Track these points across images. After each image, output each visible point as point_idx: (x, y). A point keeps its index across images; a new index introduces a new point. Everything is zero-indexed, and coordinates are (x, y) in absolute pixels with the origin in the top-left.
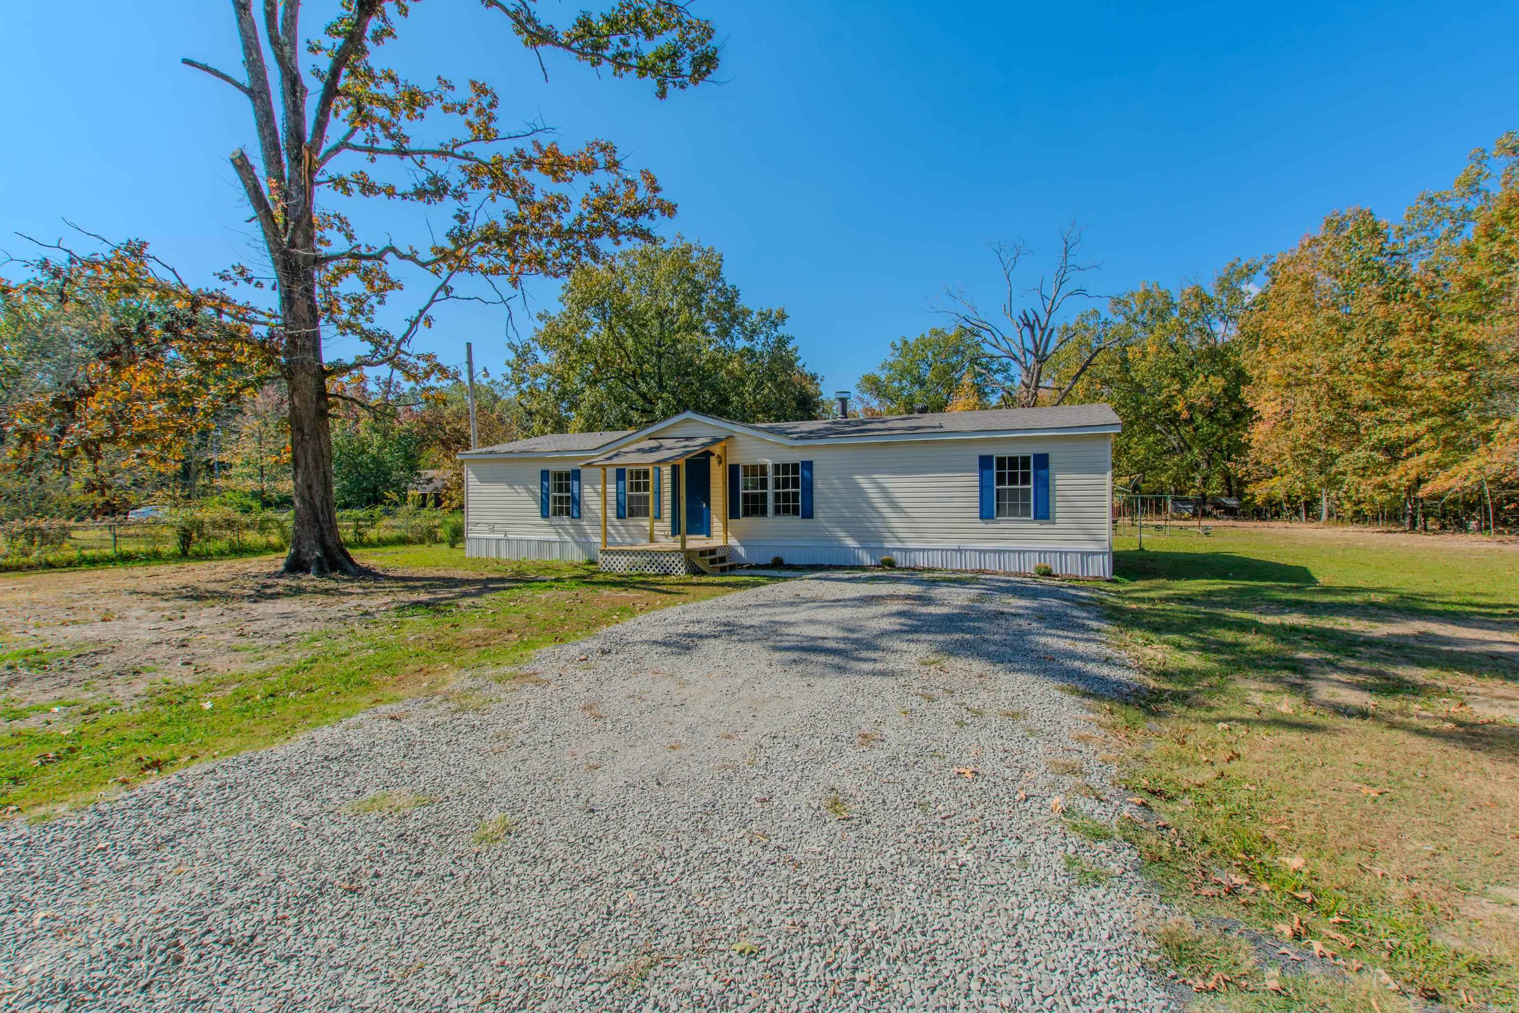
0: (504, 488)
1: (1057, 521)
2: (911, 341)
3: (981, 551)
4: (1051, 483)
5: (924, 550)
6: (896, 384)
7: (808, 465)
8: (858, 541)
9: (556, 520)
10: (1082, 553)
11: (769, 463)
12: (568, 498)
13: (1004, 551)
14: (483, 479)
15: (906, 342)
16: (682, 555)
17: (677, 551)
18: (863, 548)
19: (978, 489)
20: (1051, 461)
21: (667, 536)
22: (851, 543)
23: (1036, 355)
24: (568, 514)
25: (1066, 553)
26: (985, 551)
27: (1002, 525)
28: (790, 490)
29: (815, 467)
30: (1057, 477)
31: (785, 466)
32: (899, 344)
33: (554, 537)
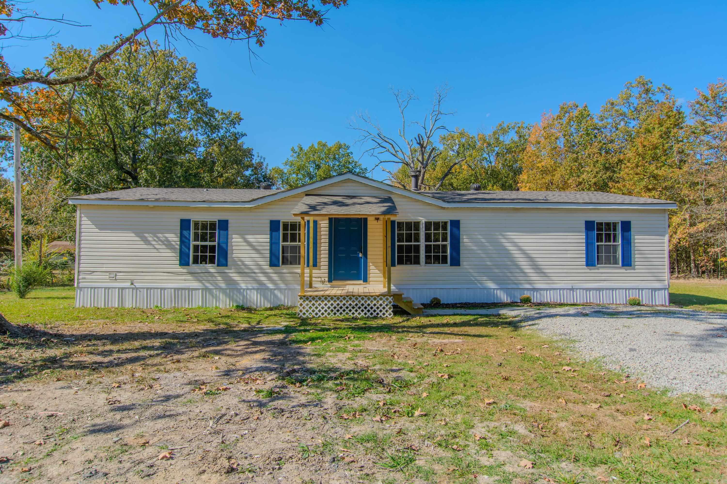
0: (130, 236)
1: (636, 267)
2: (306, 148)
3: (587, 289)
4: (632, 241)
5: (547, 289)
6: (294, 176)
7: (456, 224)
8: (497, 284)
9: (196, 268)
10: (652, 289)
11: (423, 220)
12: (212, 249)
13: (603, 289)
14: (102, 227)
15: (301, 149)
16: (390, 299)
17: (383, 295)
18: (500, 289)
19: (584, 245)
20: (632, 226)
21: (323, 282)
22: (491, 285)
23: (422, 163)
24: (212, 261)
25: (642, 289)
26: (590, 289)
27: (601, 271)
28: (440, 243)
29: (461, 226)
30: (636, 237)
31: (437, 225)
32: (297, 149)
33: (195, 284)
